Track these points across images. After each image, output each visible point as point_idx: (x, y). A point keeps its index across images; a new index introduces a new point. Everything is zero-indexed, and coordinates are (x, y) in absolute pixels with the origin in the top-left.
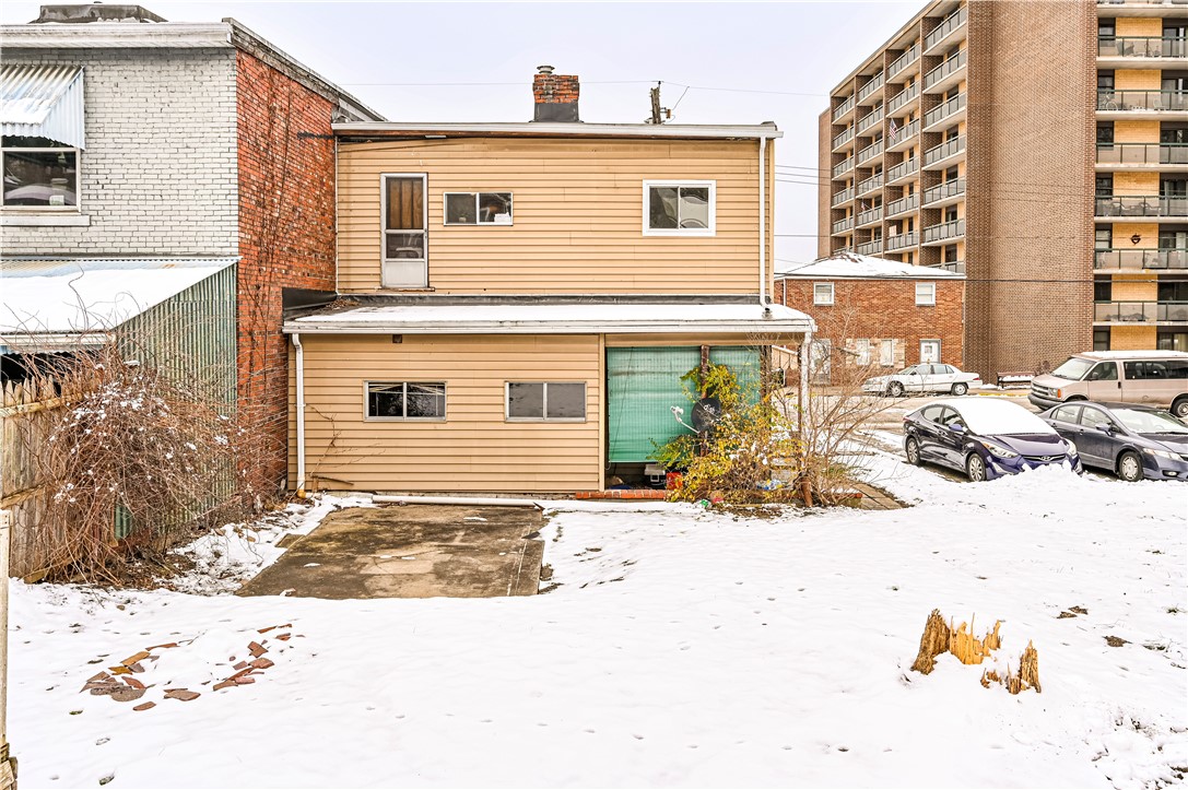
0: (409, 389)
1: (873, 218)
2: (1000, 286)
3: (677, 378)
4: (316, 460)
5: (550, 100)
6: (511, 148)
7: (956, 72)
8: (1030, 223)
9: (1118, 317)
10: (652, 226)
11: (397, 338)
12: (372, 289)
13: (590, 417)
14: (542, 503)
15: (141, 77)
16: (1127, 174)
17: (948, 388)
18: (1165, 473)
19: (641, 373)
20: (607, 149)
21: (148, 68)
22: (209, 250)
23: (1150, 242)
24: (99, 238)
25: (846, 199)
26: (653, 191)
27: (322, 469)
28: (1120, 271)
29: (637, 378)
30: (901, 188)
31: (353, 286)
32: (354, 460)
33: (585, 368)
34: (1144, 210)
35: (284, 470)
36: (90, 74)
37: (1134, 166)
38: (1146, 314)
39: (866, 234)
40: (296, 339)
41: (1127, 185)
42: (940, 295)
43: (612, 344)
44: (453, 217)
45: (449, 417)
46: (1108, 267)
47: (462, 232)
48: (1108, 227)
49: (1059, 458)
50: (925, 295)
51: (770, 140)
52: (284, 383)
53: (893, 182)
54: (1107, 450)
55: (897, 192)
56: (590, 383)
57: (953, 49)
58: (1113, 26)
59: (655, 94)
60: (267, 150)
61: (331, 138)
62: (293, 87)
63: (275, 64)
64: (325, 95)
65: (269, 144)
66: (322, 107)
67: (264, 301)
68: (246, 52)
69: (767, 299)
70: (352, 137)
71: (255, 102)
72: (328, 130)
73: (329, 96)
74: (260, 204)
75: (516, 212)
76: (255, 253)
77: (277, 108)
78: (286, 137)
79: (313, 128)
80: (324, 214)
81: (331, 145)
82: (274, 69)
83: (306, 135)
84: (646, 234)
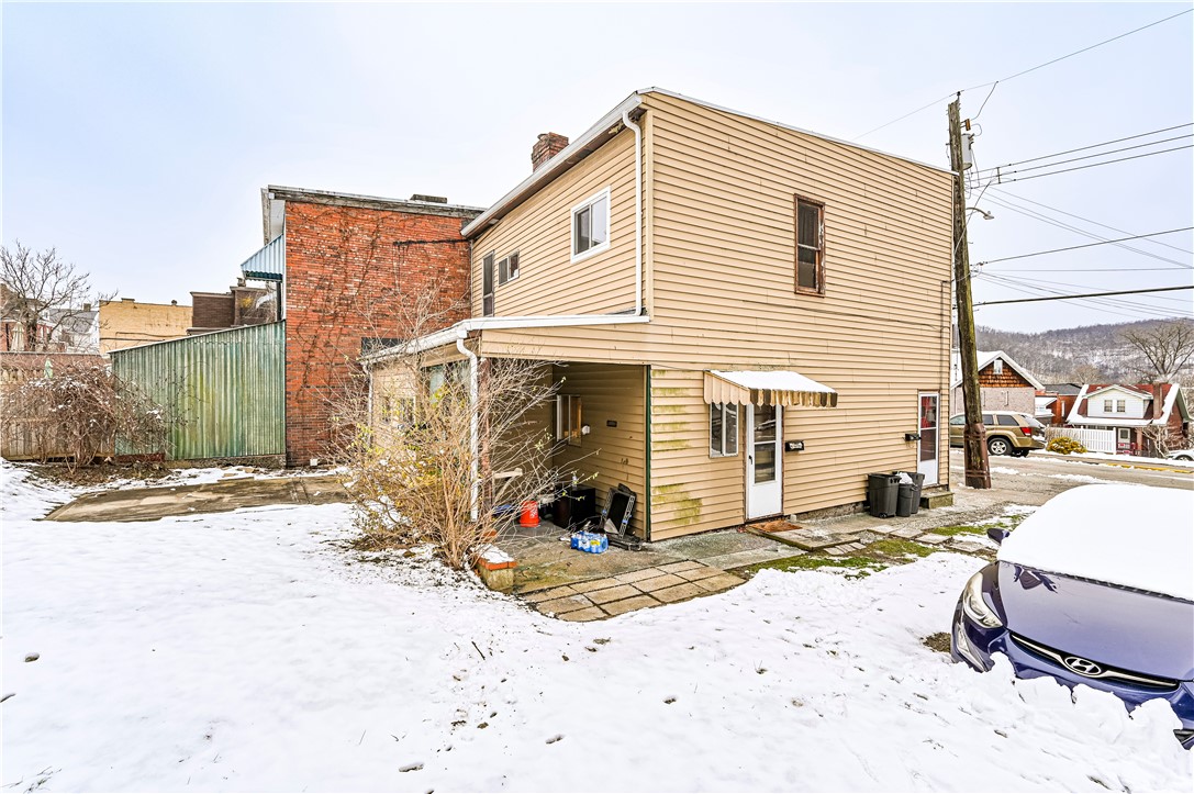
10: (576, 253)
20: (554, 190)
26: (578, 216)
40: (364, 368)
47: (503, 290)
52: (366, 396)
60: (338, 256)
61: (462, 241)
62: (383, 214)
63: (349, 203)
64: (446, 214)
65: (340, 252)
66: (441, 222)
67: (327, 344)
68: (301, 202)
69: (643, 312)
70: (475, 236)
71: (317, 229)
72: (456, 237)
73: (454, 214)
74: (323, 288)
75: (521, 266)
76: (314, 317)
77: (356, 229)
78: (373, 245)
79: (424, 237)
80: (445, 291)
81: (461, 247)
82: (350, 208)
83: (410, 242)
84: (572, 262)
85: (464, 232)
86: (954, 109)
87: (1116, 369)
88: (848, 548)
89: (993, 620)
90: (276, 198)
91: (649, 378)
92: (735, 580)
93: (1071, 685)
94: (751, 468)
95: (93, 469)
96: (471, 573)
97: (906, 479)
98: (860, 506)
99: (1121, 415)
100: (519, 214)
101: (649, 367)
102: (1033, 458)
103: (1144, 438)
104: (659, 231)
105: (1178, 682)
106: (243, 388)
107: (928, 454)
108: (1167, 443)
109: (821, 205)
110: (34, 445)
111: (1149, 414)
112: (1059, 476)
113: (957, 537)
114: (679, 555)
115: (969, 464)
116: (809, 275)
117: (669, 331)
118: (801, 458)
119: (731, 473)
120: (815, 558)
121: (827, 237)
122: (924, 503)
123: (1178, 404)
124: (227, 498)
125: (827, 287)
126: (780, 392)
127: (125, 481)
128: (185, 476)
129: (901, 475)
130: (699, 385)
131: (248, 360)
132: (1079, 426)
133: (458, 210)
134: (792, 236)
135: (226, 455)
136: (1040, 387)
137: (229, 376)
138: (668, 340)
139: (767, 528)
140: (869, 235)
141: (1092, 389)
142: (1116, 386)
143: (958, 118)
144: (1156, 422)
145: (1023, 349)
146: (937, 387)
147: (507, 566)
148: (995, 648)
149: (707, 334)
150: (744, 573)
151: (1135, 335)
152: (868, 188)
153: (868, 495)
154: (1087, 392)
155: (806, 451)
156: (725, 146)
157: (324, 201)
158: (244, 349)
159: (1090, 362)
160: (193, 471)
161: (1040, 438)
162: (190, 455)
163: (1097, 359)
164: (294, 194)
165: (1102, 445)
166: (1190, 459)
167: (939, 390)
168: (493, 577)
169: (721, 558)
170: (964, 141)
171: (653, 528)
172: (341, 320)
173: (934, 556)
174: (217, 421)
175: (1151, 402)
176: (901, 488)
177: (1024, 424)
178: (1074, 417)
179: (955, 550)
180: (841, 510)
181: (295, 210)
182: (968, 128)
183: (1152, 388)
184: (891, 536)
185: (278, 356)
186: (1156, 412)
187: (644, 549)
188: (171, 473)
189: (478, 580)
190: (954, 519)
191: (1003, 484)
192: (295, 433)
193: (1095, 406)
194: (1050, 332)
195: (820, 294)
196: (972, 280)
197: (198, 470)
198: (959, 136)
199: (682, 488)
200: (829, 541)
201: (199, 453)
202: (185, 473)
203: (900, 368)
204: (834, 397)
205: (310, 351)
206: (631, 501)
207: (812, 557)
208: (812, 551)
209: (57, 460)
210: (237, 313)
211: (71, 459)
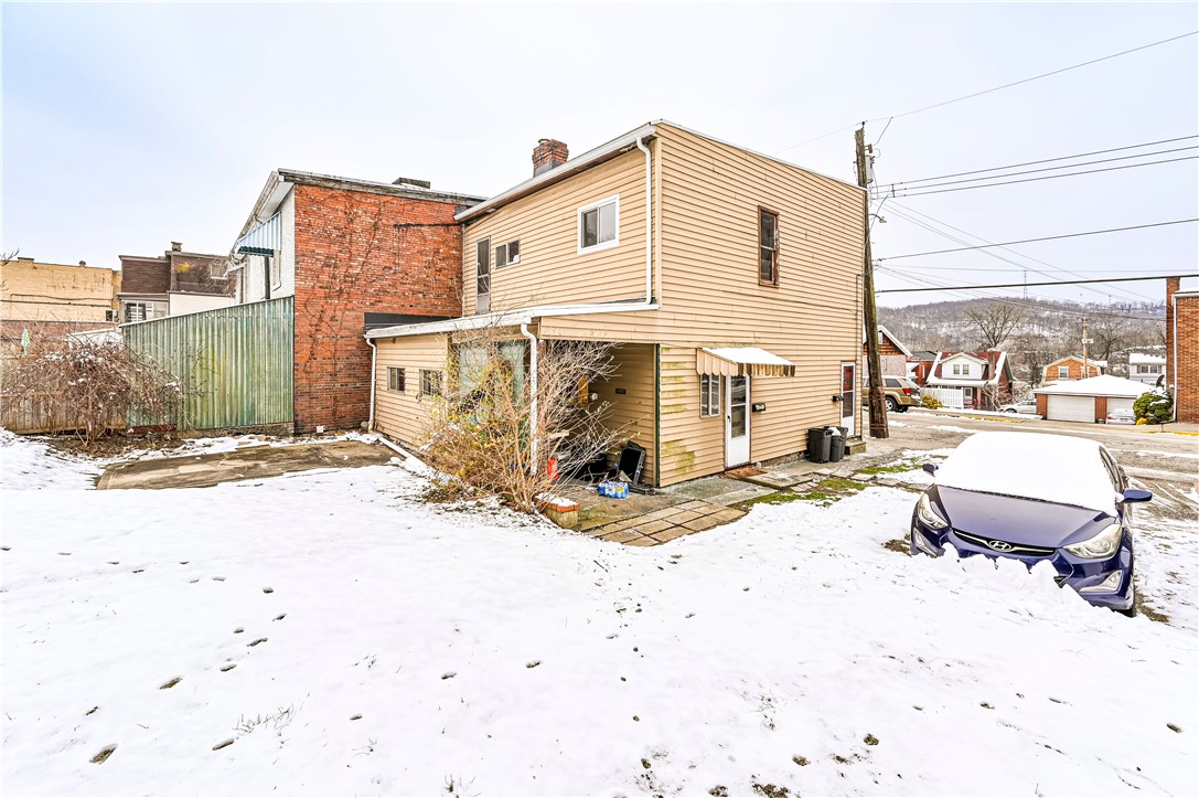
10: (583, 246)
11: (394, 340)
20: (560, 191)
26: (585, 215)
27: (378, 418)
32: (384, 414)
33: (442, 360)
35: (366, 415)
40: (368, 341)
44: (499, 262)
45: (406, 392)
47: (501, 272)
52: (369, 367)
56: (443, 372)
60: (343, 236)
61: (455, 225)
62: (385, 199)
63: (354, 188)
64: (441, 200)
65: (345, 233)
66: (437, 207)
67: (333, 319)
68: (309, 185)
69: (653, 300)
70: (468, 222)
71: (324, 211)
72: (449, 221)
73: (448, 201)
74: (330, 266)
75: (522, 252)
76: (321, 293)
77: (360, 212)
78: (376, 227)
79: (422, 221)
80: (440, 271)
81: (454, 230)
82: (353, 191)
83: (409, 225)
84: (579, 253)
85: (456, 217)
86: (859, 135)
87: (958, 338)
88: (806, 486)
89: (940, 522)
90: (285, 180)
91: (658, 354)
92: (738, 513)
93: (995, 558)
94: (729, 425)
95: (106, 440)
96: (542, 517)
97: (837, 433)
98: (802, 455)
99: (966, 377)
100: (520, 207)
101: (658, 345)
102: (912, 413)
103: (983, 395)
104: (666, 236)
105: (1054, 549)
106: (253, 361)
107: (848, 413)
108: (999, 399)
109: (776, 215)
110: (42, 417)
111: (986, 376)
112: (935, 427)
113: (879, 475)
114: (685, 496)
115: (873, 420)
116: (768, 271)
117: (672, 316)
118: (763, 417)
119: (715, 431)
120: (786, 494)
121: (781, 240)
122: (847, 451)
123: (1005, 367)
124: (263, 464)
125: (781, 280)
126: (758, 365)
127: (141, 452)
128: (200, 446)
129: (832, 429)
130: (693, 359)
131: (258, 334)
132: (937, 387)
133: (452, 197)
134: (756, 239)
135: (236, 424)
136: (910, 354)
137: (239, 349)
138: (672, 323)
139: (743, 473)
140: (808, 238)
141: (945, 356)
142: (962, 354)
143: (863, 142)
144: (990, 382)
145: (889, 321)
146: (854, 358)
147: (573, 509)
148: (944, 541)
149: (699, 318)
150: (744, 507)
151: (973, 311)
152: (808, 201)
153: (808, 445)
154: (942, 358)
155: (767, 411)
156: (711, 167)
157: (331, 185)
158: (255, 323)
159: (939, 332)
160: (207, 441)
161: (916, 397)
162: (201, 425)
163: (944, 330)
164: (303, 177)
165: (954, 400)
166: (1015, 411)
167: (855, 361)
168: (564, 517)
169: (719, 497)
170: (867, 160)
171: (662, 476)
172: (345, 296)
173: (867, 489)
174: (228, 392)
175: (987, 366)
176: (833, 439)
177: (905, 386)
178: (932, 379)
179: (881, 485)
180: (789, 458)
181: (304, 192)
182: (871, 152)
183: (986, 354)
184: (832, 476)
185: (287, 330)
186: (990, 374)
187: (657, 493)
188: (184, 443)
189: (549, 521)
190: (871, 463)
191: (897, 434)
192: (303, 402)
193: (947, 369)
194: (909, 307)
195: (775, 285)
196: (874, 272)
197: (211, 440)
198: (863, 157)
199: (681, 443)
200: (792, 482)
201: (211, 423)
202: (200, 442)
203: (829, 343)
204: (793, 368)
205: (317, 325)
206: (642, 455)
207: (782, 493)
208: (782, 489)
209: (67, 433)
210: (173, 278)
211: (83, 432)
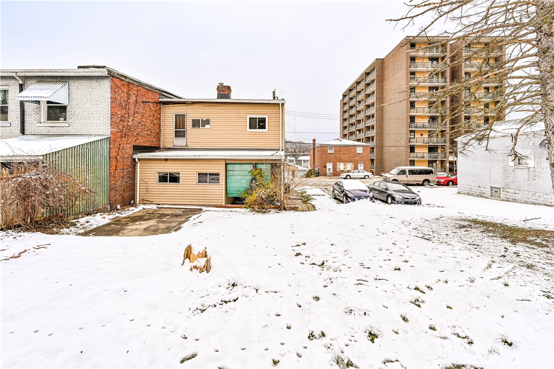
0: (170, 174)
1: (353, 129)
2: (385, 148)
3: (247, 172)
4: (143, 195)
5: (221, 92)
6: (210, 106)
7: (373, 88)
8: (393, 130)
9: (416, 157)
10: (250, 128)
11: (166, 160)
12: (171, 146)
13: (221, 183)
14: (202, 208)
15: (84, 84)
16: (419, 116)
17: (363, 177)
18: (398, 202)
19: (237, 171)
20: (237, 107)
21: (86, 82)
22: (102, 134)
23: (426, 136)
24: (71, 130)
25: (346, 124)
26: (250, 119)
27: (144, 197)
28: (417, 144)
29: (235, 172)
30: (360, 121)
31: (165, 145)
32: (153, 195)
33: (220, 169)
34: (423, 127)
35: (133, 197)
36: (70, 83)
37: (420, 114)
38: (425, 156)
39: (351, 134)
40: (137, 160)
41: (419, 119)
42: (364, 150)
43: (227, 162)
44: (194, 126)
45: (180, 183)
46: (414, 143)
47: (196, 130)
48: (414, 131)
49: (366, 197)
50: (359, 150)
51: (283, 104)
52: (134, 172)
53: (357, 119)
54: (384, 195)
55: (359, 121)
56: (220, 173)
57: (373, 81)
58: (415, 74)
59: (274, 92)
62: (139, 88)
63: (130, 81)
64: (156, 91)
65: (127, 104)
66: (154, 94)
67: (123, 148)
68: (116, 77)
70: (166, 103)
71: (120, 92)
72: (157, 101)
74: (122, 121)
75: (212, 125)
76: (119, 135)
77: (132, 94)
78: (136, 102)
79: (150, 100)
80: (155, 125)
81: (159, 105)
83: (146, 102)
84: (248, 131)
85: (160, 100)
106: (95, 173)
133: (159, 90)
135: (88, 209)
137: (89, 166)
157: (123, 78)
164: (114, 73)
172: (127, 137)
181: (114, 81)
185: (107, 155)
205: (118, 152)
